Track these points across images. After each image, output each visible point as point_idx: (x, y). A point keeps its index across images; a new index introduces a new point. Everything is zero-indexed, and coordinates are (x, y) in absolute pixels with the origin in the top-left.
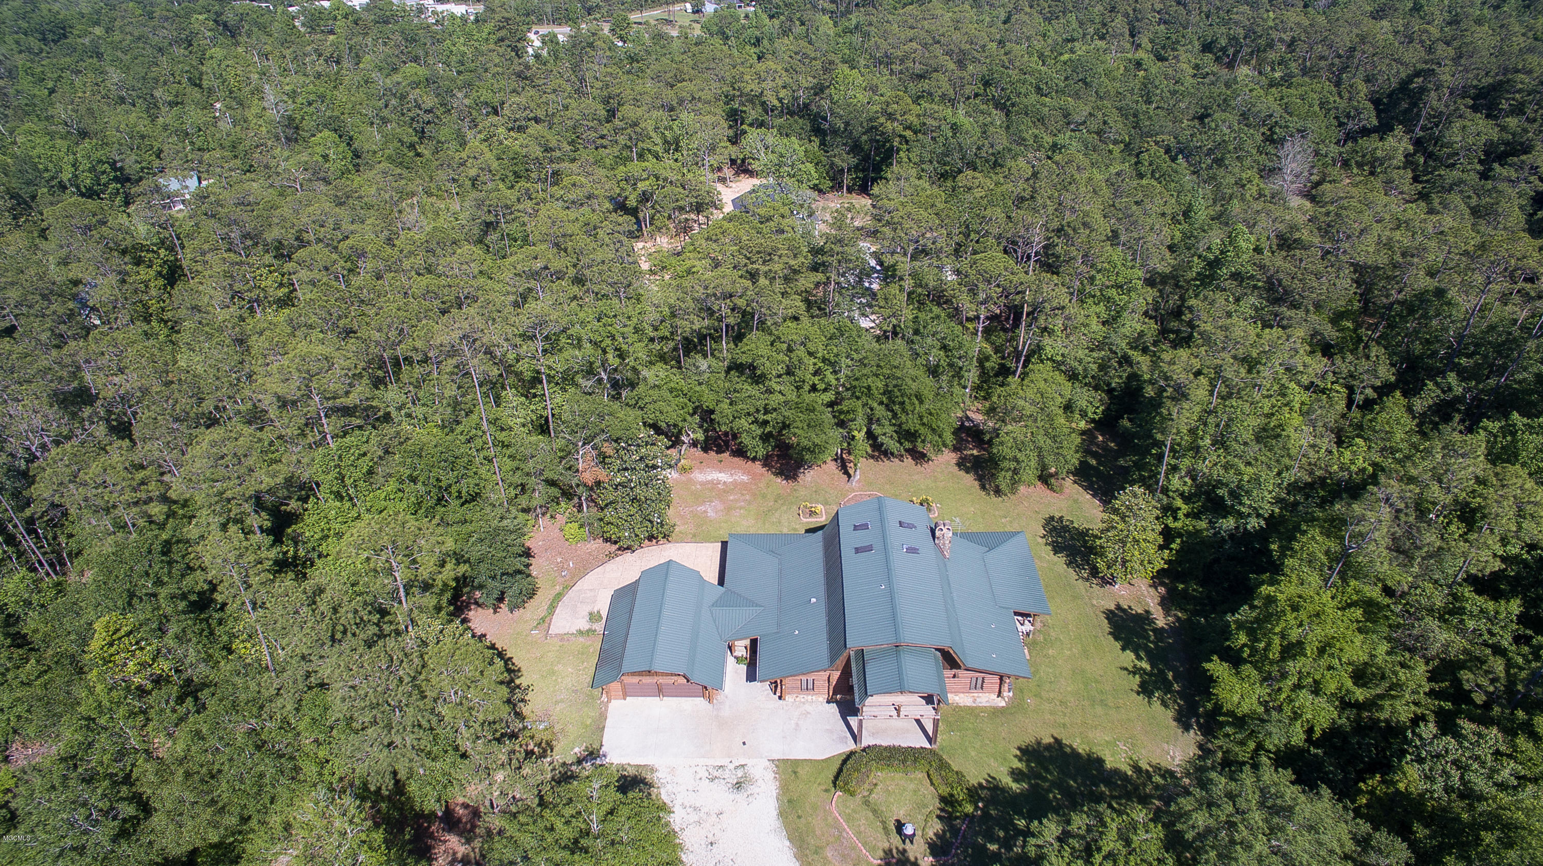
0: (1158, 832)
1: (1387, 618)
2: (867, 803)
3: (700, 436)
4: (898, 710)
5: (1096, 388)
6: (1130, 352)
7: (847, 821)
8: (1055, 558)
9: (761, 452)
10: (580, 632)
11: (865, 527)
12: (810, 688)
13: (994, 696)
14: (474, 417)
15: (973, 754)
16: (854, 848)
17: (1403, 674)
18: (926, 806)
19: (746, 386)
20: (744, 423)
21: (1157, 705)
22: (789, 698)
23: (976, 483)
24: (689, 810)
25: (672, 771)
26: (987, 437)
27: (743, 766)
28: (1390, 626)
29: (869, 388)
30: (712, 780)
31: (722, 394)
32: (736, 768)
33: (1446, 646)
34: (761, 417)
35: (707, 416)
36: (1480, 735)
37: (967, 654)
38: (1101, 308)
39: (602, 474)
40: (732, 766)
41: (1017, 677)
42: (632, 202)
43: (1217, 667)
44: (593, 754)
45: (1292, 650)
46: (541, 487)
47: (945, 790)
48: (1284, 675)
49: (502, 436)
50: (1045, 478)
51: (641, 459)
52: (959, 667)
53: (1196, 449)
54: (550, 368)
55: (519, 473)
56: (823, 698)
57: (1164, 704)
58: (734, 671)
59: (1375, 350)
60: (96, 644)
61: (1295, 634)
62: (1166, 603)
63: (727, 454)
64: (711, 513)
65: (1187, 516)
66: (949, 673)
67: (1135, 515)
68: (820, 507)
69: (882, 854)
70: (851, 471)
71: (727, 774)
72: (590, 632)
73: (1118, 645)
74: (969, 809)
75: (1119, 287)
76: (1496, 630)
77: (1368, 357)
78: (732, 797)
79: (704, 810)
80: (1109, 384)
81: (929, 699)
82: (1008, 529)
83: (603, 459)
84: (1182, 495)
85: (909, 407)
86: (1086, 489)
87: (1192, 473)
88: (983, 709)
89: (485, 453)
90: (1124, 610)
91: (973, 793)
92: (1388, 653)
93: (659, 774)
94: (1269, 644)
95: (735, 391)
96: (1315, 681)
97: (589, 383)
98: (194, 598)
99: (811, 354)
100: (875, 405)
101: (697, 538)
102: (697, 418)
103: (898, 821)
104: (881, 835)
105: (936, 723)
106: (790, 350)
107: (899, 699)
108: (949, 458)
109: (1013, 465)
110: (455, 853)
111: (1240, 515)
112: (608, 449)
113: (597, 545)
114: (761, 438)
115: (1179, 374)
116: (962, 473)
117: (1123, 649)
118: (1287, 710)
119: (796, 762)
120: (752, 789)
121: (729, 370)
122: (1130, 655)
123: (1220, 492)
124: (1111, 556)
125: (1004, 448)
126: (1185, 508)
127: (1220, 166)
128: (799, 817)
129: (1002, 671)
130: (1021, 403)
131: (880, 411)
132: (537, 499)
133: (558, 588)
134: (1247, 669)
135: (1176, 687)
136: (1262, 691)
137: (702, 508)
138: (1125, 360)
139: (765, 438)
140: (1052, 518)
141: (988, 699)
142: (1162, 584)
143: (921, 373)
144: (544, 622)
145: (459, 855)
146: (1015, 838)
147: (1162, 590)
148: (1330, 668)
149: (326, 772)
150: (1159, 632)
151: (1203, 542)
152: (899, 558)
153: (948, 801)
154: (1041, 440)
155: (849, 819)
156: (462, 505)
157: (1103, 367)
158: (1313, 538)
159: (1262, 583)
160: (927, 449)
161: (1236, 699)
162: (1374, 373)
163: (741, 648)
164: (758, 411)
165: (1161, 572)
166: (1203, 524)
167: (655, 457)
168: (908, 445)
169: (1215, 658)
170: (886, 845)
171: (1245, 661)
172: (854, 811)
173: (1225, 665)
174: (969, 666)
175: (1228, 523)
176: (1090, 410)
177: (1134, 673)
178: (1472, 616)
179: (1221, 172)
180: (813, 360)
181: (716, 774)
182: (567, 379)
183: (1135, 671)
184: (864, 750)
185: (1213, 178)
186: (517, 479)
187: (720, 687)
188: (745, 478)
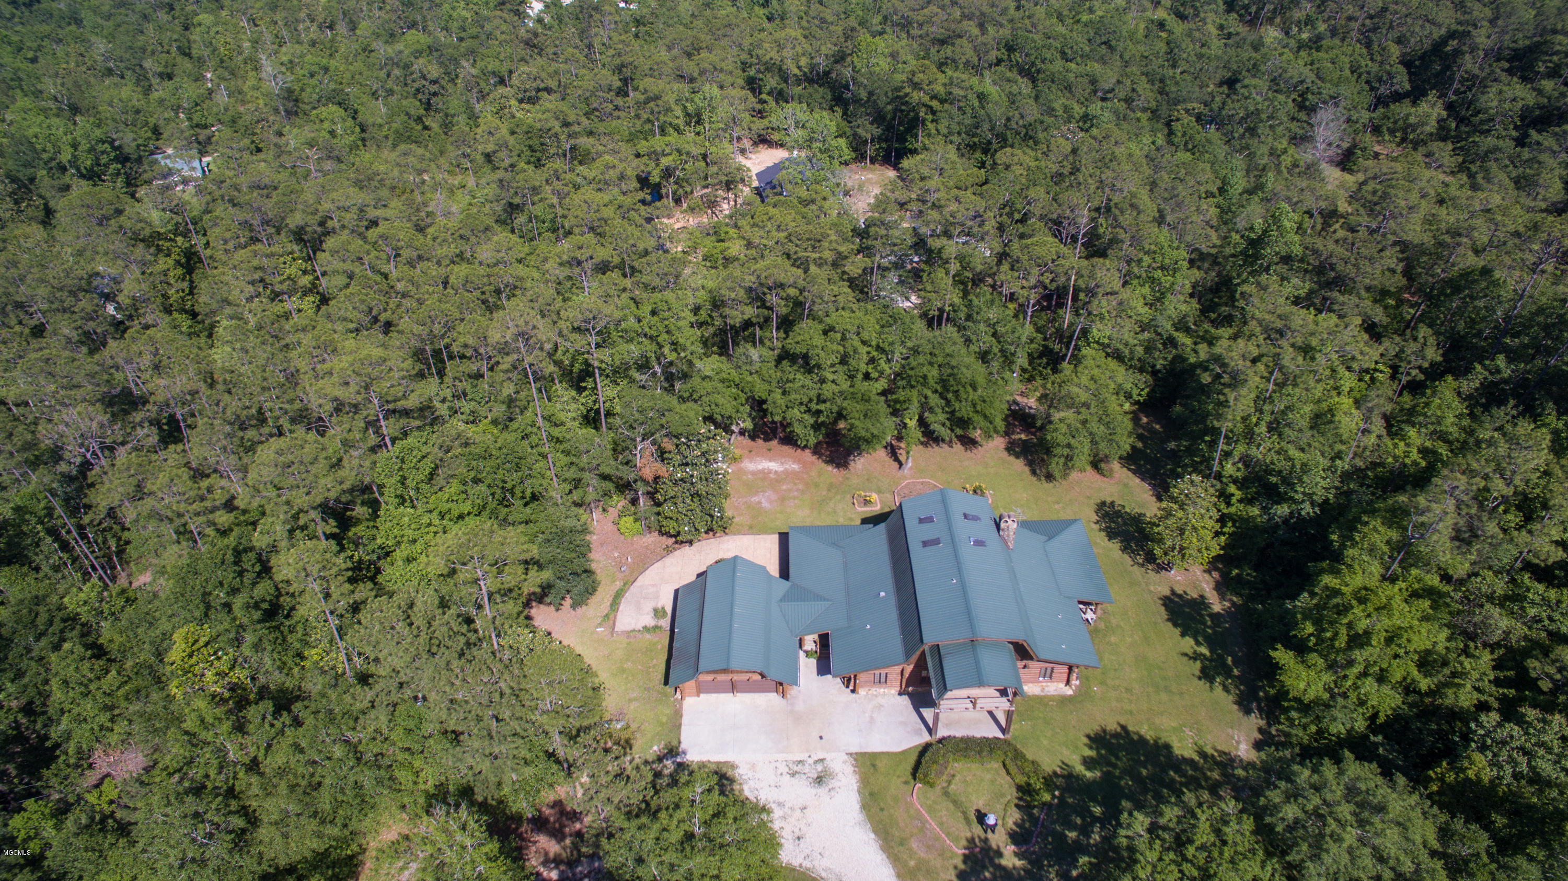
0: (1248, 824)
1: (1448, 605)
2: (946, 794)
3: (748, 425)
4: (974, 704)
5: (1141, 370)
6: (1176, 334)
7: (929, 812)
8: (1110, 544)
9: (812, 441)
10: (646, 629)
11: (929, 520)
12: (882, 681)
13: (1062, 685)
14: (529, 413)
15: (1045, 742)
16: (937, 839)
17: (1467, 662)
18: (1003, 795)
19: (799, 376)
20: (796, 413)
21: (1219, 690)
22: (862, 692)
23: (1027, 469)
25: (753, 767)
26: (1039, 423)
27: (822, 760)
28: (1450, 613)
29: (925, 377)
30: (793, 774)
31: (774, 384)
32: (816, 762)
33: (1507, 633)
34: (814, 407)
35: (759, 406)
36: (1544, 721)
37: (1039, 646)
38: (1146, 290)
39: (662, 470)
40: (811, 761)
41: (1087, 667)
42: (655, 178)
43: (1282, 655)
44: (672, 751)
45: (1359, 640)
46: (595, 482)
47: (1021, 779)
48: (1351, 663)
49: (556, 432)
50: (1096, 464)
51: (703, 454)
52: (1031, 658)
53: (1250, 435)
54: (602, 361)
55: (574, 468)
56: (894, 691)
57: (1226, 689)
58: (807, 666)
59: (1424, 331)
60: (176, 654)
61: (1362, 625)
62: (1220, 588)
63: (774, 443)
64: (765, 504)
65: (1240, 501)
66: (1020, 664)
67: (1194, 503)
68: (874, 497)
69: (964, 843)
70: (902, 458)
71: (807, 769)
72: (656, 627)
73: (1177, 631)
74: (1047, 797)
75: (1162, 268)
76: (1556, 616)
77: (1415, 339)
78: (814, 791)
79: (788, 805)
80: (1153, 366)
81: (1003, 693)
82: (1063, 516)
83: (662, 455)
84: (1235, 481)
85: (963, 395)
86: (1134, 472)
87: (1246, 460)
88: (1051, 698)
89: (540, 449)
90: (1180, 596)
91: (1049, 782)
92: (1449, 639)
93: (740, 770)
94: (1336, 634)
95: (788, 381)
96: (1381, 670)
97: (644, 377)
98: (265, 606)
99: (864, 343)
100: (929, 393)
101: (754, 529)
102: (748, 408)
103: (978, 811)
104: (962, 825)
105: (1009, 715)
106: (844, 338)
107: (974, 692)
108: (999, 442)
109: (1066, 451)
110: (546, 854)
111: (1295, 501)
112: (668, 445)
113: (653, 539)
114: (812, 426)
115: (1236, 361)
116: (1012, 458)
117: (1183, 635)
118: (1353, 696)
119: (874, 755)
120: (833, 783)
121: (779, 360)
122: (1189, 642)
123: (1274, 480)
124: (1169, 543)
125: (1058, 434)
126: (1238, 494)
127: (1252, 135)
128: (882, 809)
129: (1072, 661)
130: (1075, 390)
131: (934, 400)
132: (591, 494)
133: (618, 584)
134: (1313, 658)
135: (1236, 672)
136: (1328, 678)
137: (755, 499)
138: (1171, 342)
139: (816, 427)
140: (1103, 503)
141: (1057, 688)
142: (1216, 569)
143: (971, 360)
144: (610, 618)
145: (552, 855)
146: (1092, 824)
147: (1216, 575)
148: (1396, 656)
149: (420, 780)
150: (1215, 617)
151: (1256, 527)
152: (968, 552)
153: (1025, 790)
154: (1094, 426)
155: (931, 810)
156: (526, 505)
157: (1148, 349)
158: (1375, 529)
159: (1322, 571)
160: (977, 434)
161: (1302, 686)
162: (1421, 354)
163: (810, 643)
164: (811, 400)
165: (1217, 558)
166: (1255, 511)
167: (716, 452)
168: (959, 432)
169: (1279, 646)
170: (969, 835)
171: (1311, 650)
172: (935, 802)
173: (1291, 653)
174: (1042, 657)
175: (1282, 510)
176: (1135, 392)
177: (1195, 659)
178: (1533, 603)
179: (1254, 142)
180: (866, 349)
181: (796, 769)
182: (618, 373)
183: (1195, 657)
184: (940, 741)
185: (1247, 147)
186: (571, 474)
187: (795, 682)
188: (795, 467)
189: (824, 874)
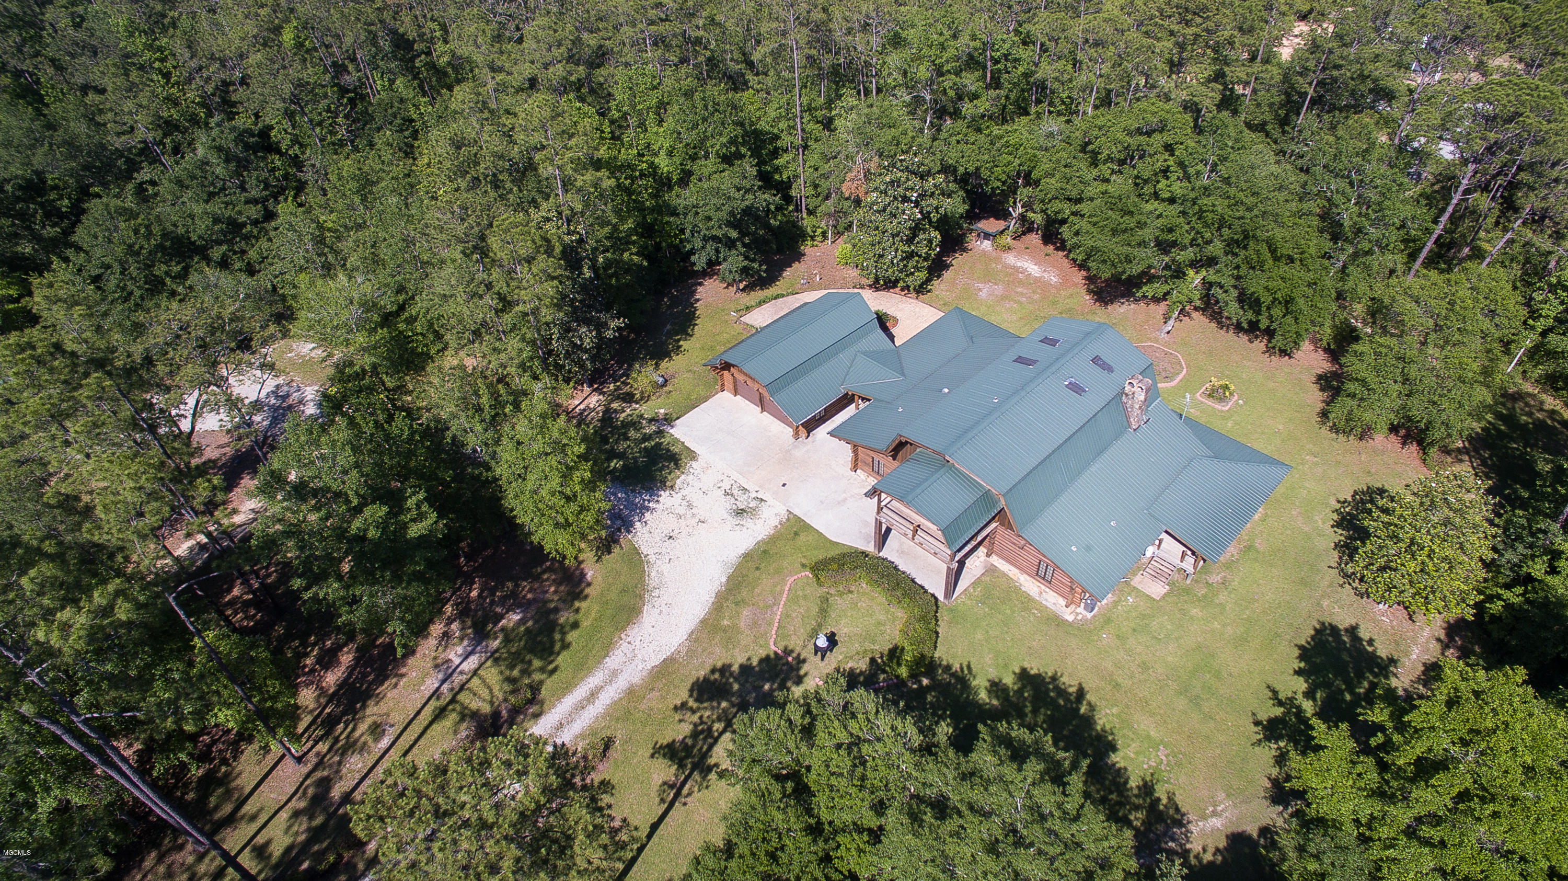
2: (824, 599)
4: (916, 534)
7: (788, 600)
8: (1330, 532)
11: (1053, 342)
13: (1061, 602)
15: (979, 636)
16: (770, 624)
18: (874, 642)
21: (1267, 752)
22: (860, 473)
23: (1318, 406)
24: (684, 503)
25: (707, 468)
27: (762, 500)
30: (727, 494)
32: (756, 498)
40: (754, 495)
44: (666, 421)
47: (903, 643)
57: (1277, 758)
64: (983, 294)
66: (1017, 539)
69: (780, 648)
71: (742, 498)
73: (1297, 665)
74: (905, 673)
78: (726, 516)
79: (694, 511)
83: (868, 174)
90: (1356, 639)
91: (929, 666)
93: (694, 464)
97: (907, 98)
104: (803, 632)
105: (948, 572)
108: (1314, 363)
116: (1311, 386)
117: (1299, 672)
119: (807, 527)
120: (748, 522)
122: (1301, 685)
128: (757, 568)
137: (980, 285)
140: (1378, 490)
141: (1052, 599)
144: (748, 309)
150: (1381, 689)
153: (895, 652)
155: (793, 599)
170: (797, 642)
172: (805, 597)
177: (1280, 703)
181: (735, 492)
188: (1054, 279)
189: (653, 574)
